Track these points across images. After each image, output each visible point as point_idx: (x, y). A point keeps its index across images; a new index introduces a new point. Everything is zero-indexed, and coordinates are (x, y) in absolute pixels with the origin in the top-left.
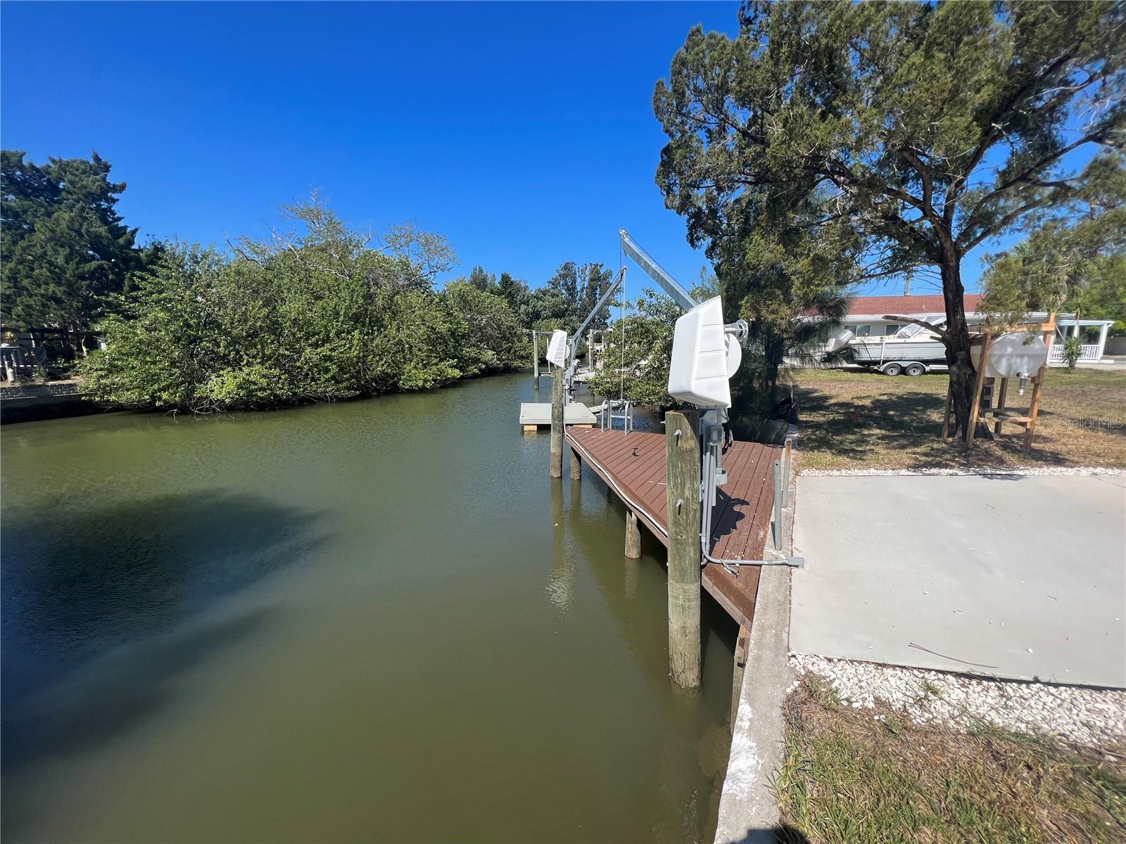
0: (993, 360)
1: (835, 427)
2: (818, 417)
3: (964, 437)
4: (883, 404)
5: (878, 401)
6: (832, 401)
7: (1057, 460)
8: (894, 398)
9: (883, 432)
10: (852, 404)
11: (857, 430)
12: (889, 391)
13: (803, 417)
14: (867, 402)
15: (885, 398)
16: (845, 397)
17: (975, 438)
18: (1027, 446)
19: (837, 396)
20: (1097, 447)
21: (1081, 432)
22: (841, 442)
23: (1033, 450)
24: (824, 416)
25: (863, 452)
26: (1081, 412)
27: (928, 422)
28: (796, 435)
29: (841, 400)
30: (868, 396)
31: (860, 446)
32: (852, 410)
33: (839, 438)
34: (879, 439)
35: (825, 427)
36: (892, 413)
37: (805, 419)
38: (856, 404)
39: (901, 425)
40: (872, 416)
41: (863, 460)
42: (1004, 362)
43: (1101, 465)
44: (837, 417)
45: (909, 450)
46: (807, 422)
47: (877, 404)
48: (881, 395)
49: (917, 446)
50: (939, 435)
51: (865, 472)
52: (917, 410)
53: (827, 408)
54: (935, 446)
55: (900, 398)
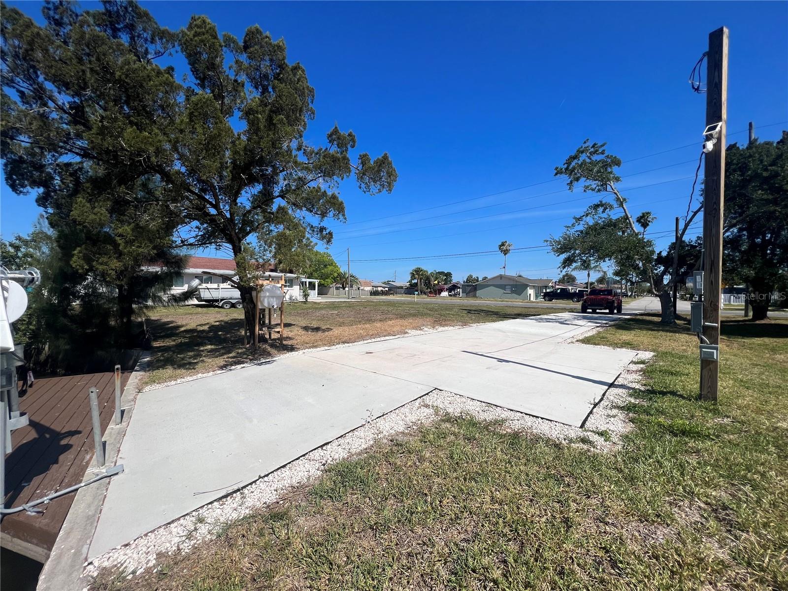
0: (262, 299)
1: (181, 348)
2: (169, 343)
3: (254, 343)
4: (216, 328)
5: (213, 326)
6: (182, 329)
7: (292, 349)
8: (223, 323)
9: (213, 347)
10: (196, 330)
11: (196, 348)
12: (221, 319)
13: (156, 344)
14: (206, 328)
15: (218, 323)
16: (192, 325)
17: (259, 342)
18: (281, 343)
19: (186, 325)
20: (307, 340)
21: (303, 332)
22: (183, 359)
23: (284, 345)
24: (174, 341)
25: (196, 363)
26: (304, 323)
27: (240, 336)
28: (148, 359)
29: (189, 327)
30: (208, 323)
31: (196, 359)
32: (195, 334)
33: (182, 356)
34: (208, 352)
35: (172, 349)
36: (220, 333)
37: (158, 345)
38: (198, 330)
39: (225, 340)
40: (208, 337)
41: (194, 369)
42: (266, 300)
43: (307, 348)
44: (183, 340)
45: (225, 356)
46: (160, 347)
47: (213, 328)
48: (216, 322)
49: (231, 353)
50: (243, 344)
51: (195, 377)
52: (235, 330)
53: (176, 335)
54: (240, 351)
55: (226, 323)
